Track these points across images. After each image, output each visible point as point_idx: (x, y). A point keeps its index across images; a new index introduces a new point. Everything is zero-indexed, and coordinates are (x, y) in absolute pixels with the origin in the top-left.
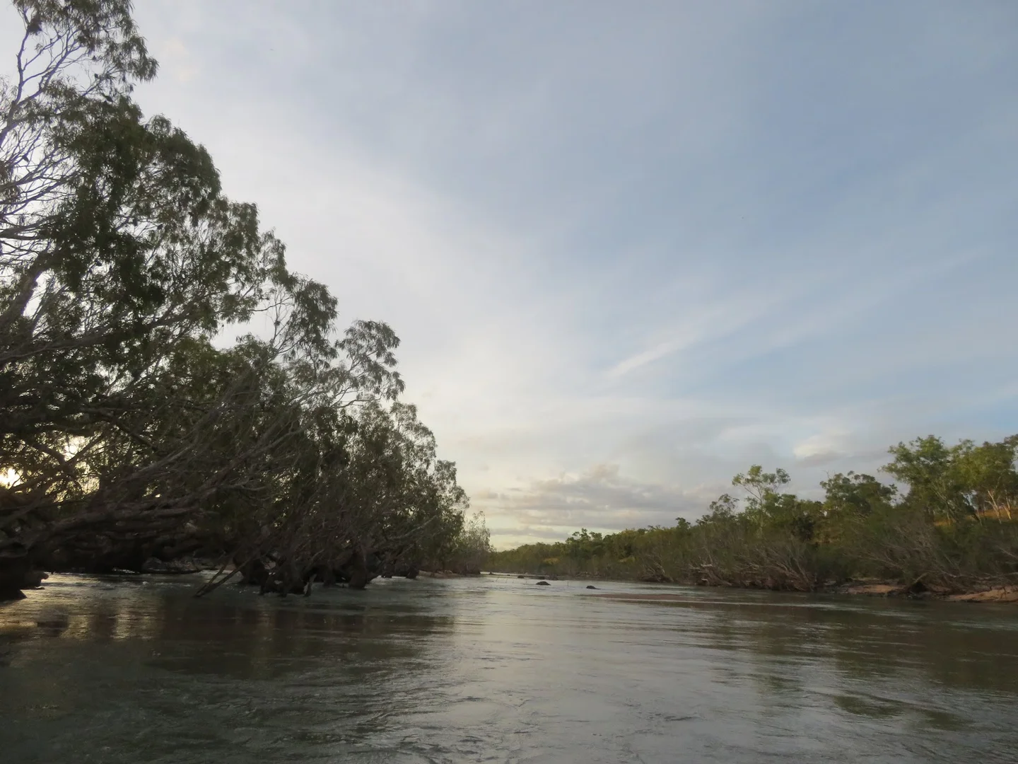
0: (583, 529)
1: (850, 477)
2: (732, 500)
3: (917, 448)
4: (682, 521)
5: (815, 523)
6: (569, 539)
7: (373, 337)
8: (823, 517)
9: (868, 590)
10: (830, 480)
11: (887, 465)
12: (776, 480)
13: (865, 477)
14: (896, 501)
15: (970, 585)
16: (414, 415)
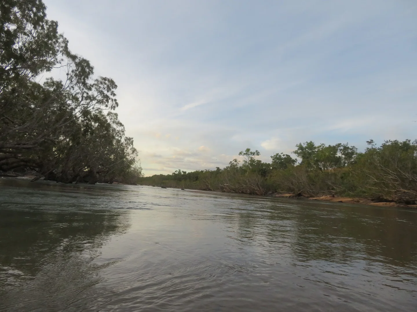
0: (179, 170)
1: (282, 155)
2: (238, 161)
3: (306, 146)
4: (218, 168)
5: (267, 171)
6: (173, 173)
7: (106, 84)
8: (270, 169)
9: (282, 195)
10: (274, 156)
11: (295, 151)
12: (255, 154)
13: (287, 155)
14: (296, 164)
15: (317, 194)
16: (117, 117)
